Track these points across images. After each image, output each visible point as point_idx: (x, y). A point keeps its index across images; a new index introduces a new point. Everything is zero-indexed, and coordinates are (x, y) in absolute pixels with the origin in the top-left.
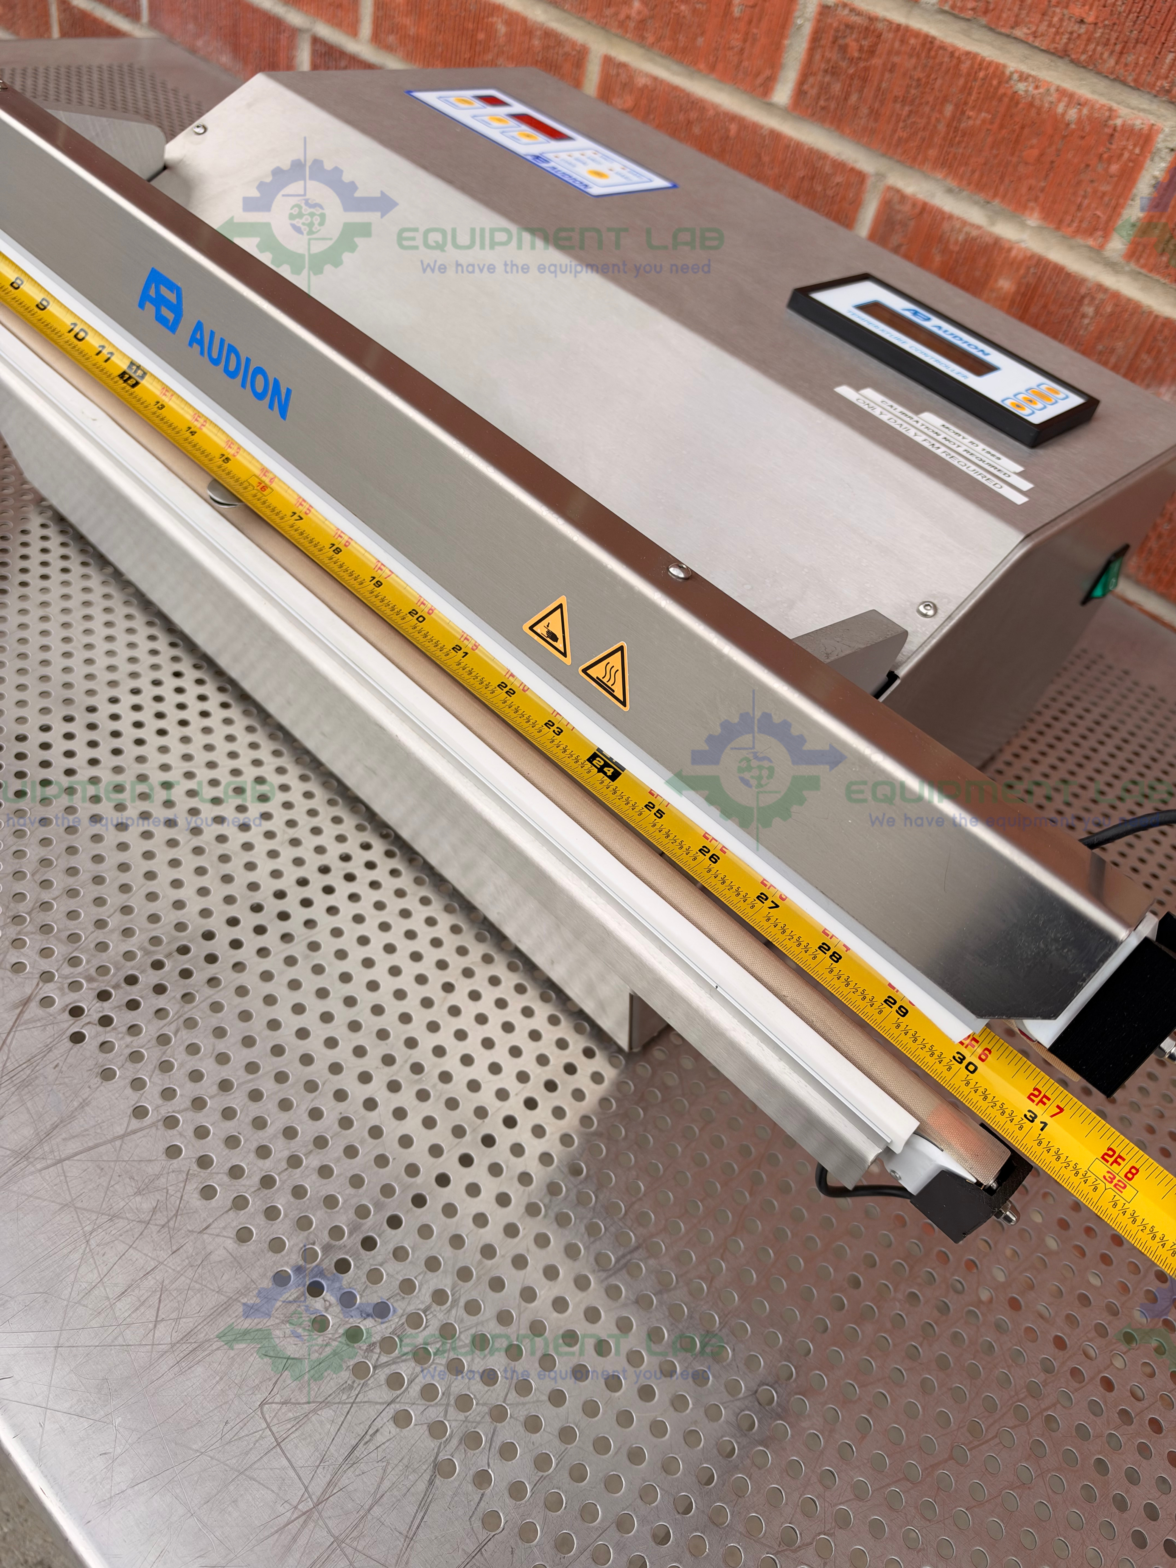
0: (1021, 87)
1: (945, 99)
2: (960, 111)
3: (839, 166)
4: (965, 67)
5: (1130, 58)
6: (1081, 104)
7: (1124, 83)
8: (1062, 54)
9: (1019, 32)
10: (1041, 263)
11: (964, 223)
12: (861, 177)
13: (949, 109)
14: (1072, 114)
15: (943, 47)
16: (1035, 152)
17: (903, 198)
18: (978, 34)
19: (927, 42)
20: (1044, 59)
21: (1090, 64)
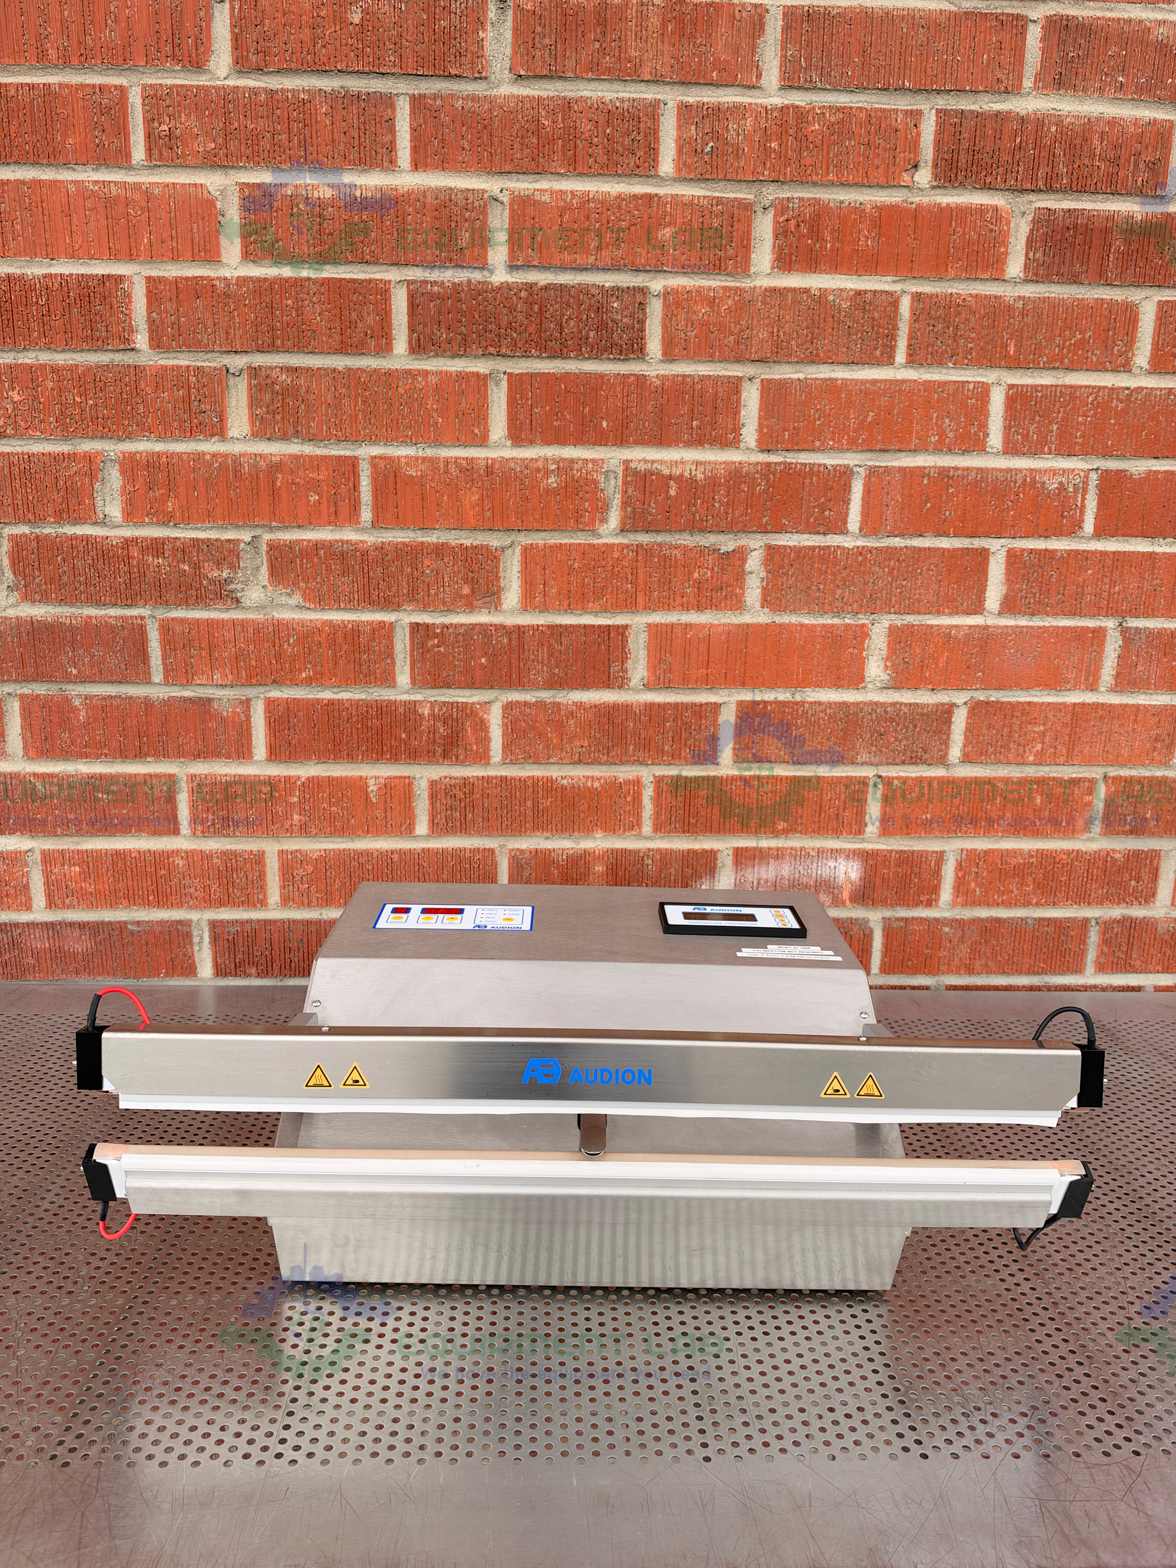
0: (565, 782)
1: (525, 800)
2: (536, 803)
3: (476, 851)
4: (529, 783)
5: (613, 754)
6: (599, 779)
7: (615, 764)
8: (579, 762)
9: (552, 761)
10: (613, 851)
11: (563, 850)
12: (492, 851)
13: (529, 803)
14: (596, 784)
15: (513, 779)
16: (586, 805)
17: (522, 851)
18: (528, 767)
19: (504, 780)
20: (570, 767)
21: (596, 762)
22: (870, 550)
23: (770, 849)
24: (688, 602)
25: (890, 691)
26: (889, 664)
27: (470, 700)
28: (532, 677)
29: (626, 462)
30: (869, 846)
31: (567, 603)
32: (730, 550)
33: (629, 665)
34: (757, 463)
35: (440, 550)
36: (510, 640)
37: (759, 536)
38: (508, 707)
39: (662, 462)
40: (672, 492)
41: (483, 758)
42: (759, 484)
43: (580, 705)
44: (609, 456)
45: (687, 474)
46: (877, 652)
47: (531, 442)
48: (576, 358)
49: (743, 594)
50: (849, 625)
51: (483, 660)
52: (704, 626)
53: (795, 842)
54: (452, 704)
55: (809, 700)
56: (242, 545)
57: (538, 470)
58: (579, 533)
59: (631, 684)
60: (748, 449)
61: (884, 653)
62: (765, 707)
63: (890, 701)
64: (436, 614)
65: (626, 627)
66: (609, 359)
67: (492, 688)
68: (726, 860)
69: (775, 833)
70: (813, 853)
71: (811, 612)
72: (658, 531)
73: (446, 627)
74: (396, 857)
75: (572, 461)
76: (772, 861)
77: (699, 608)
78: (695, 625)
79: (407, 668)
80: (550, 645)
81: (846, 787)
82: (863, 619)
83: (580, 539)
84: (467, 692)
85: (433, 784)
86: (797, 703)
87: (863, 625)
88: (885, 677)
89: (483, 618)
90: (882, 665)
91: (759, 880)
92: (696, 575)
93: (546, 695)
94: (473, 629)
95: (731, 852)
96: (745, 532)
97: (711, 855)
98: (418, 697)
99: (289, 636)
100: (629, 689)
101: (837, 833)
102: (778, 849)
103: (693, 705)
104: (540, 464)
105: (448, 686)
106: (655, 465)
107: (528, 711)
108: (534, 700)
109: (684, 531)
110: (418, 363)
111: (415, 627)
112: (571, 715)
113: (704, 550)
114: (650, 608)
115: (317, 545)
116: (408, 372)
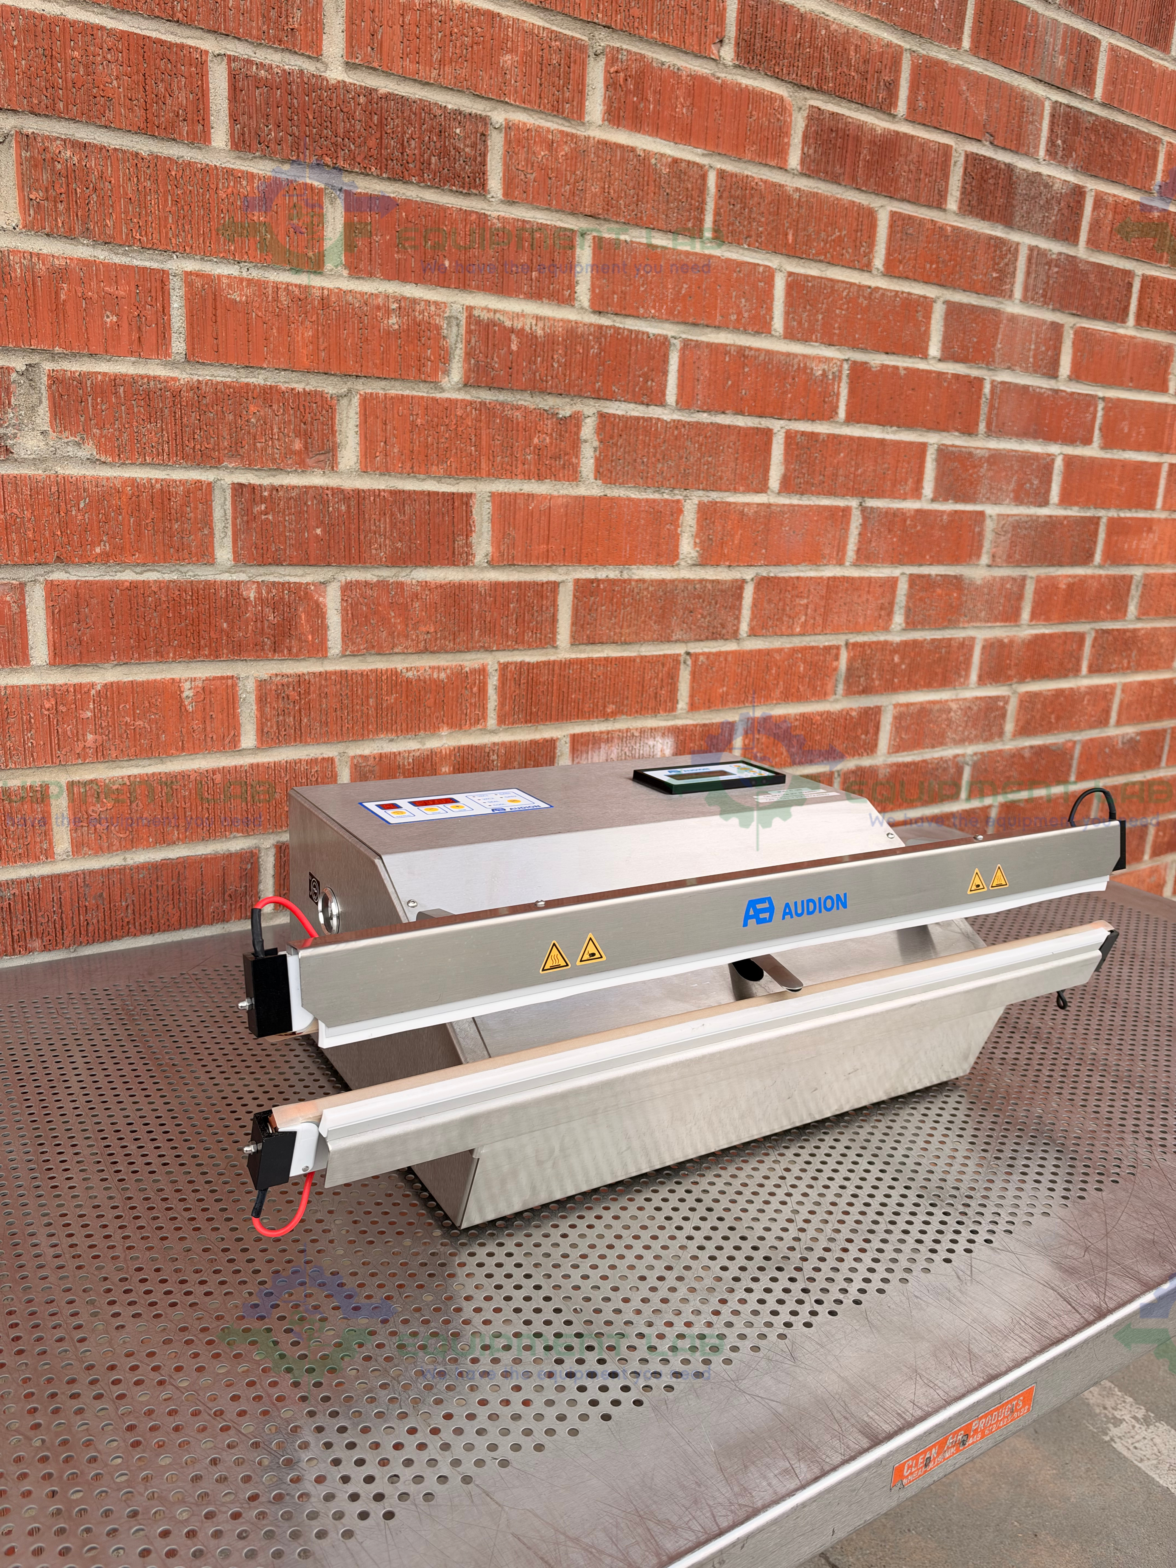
0: (410, 674)
1: (368, 697)
2: (379, 700)
3: (313, 762)
4: (372, 677)
5: (458, 640)
6: (444, 669)
7: (460, 651)
8: (425, 651)
9: (396, 650)
10: (460, 749)
11: (408, 752)
12: (331, 760)
13: (371, 701)
14: (443, 675)
15: (354, 673)
16: (432, 700)
17: (365, 758)
18: (370, 659)
19: (343, 675)
20: (415, 657)
21: (443, 650)
22: (684, 424)
23: (601, 733)
24: (530, 471)
25: (698, 569)
26: (698, 541)
27: (304, 580)
28: (374, 552)
29: (470, 309)
30: (680, 723)
31: (409, 465)
32: (568, 415)
33: (474, 539)
34: (591, 324)
35: (268, 394)
36: (349, 507)
37: (592, 402)
38: (347, 588)
39: (504, 313)
40: (514, 347)
41: (319, 650)
42: (593, 347)
43: (425, 585)
44: (451, 300)
45: (527, 328)
46: (688, 529)
47: (371, 275)
48: (418, 184)
49: (578, 464)
50: (666, 501)
51: (319, 531)
52: (544, 497)
53: (621, 724)
54: (283, 584)
55: (634, 577)
56: (13, 376)
57: (378, 308)
58: (421, 385)
59: (476, 561)
60: (582, 308)
61: (694, 529)
62: (598, 586)
63: (698, 578)
64: (263, 474)
65: (470, 495)
66: (452, 188)
67: (329, 565)
68: (564, 750)
69: (606, 716)
70: (637, 734)
71: (637, 486)
72: (501, 389)
73: (275, 489)
74: (218, 778)
75: (414, 301)
76: (603, 746)
77: (540, 478)
78: (538, 496)
79: (228, 541)
80: (392, 515)
81: (663, 665)
82: (678, 495)
83: (421, 391)
84: (299, 571)
85: (261, 684)
86: (625, 581)
87: (678, 501)
88: (694, 554)
89: (316, 479)
90: (692, 543)
92: (536, 441)
93: (388, 574)
94: (306, 493)
95: (568, 740)
96: (580, 396)
97: (551, 745)
98: (242, 577)
99: (79, 498)
100: (474, 566)
101: (655, 711)
102: (608, 732)
103: (534, 583)
104: (380, 301)
105: (278, 563)
106: (498, 315)
107: (369, 592)
108: (375, 579)
109: (525, 390)
110: (239, 162)
111: (238, 489)
112: (416, 596)
113: (543, 414)
114: (495, 474)
115: (115, 381)
116: (230, 172)
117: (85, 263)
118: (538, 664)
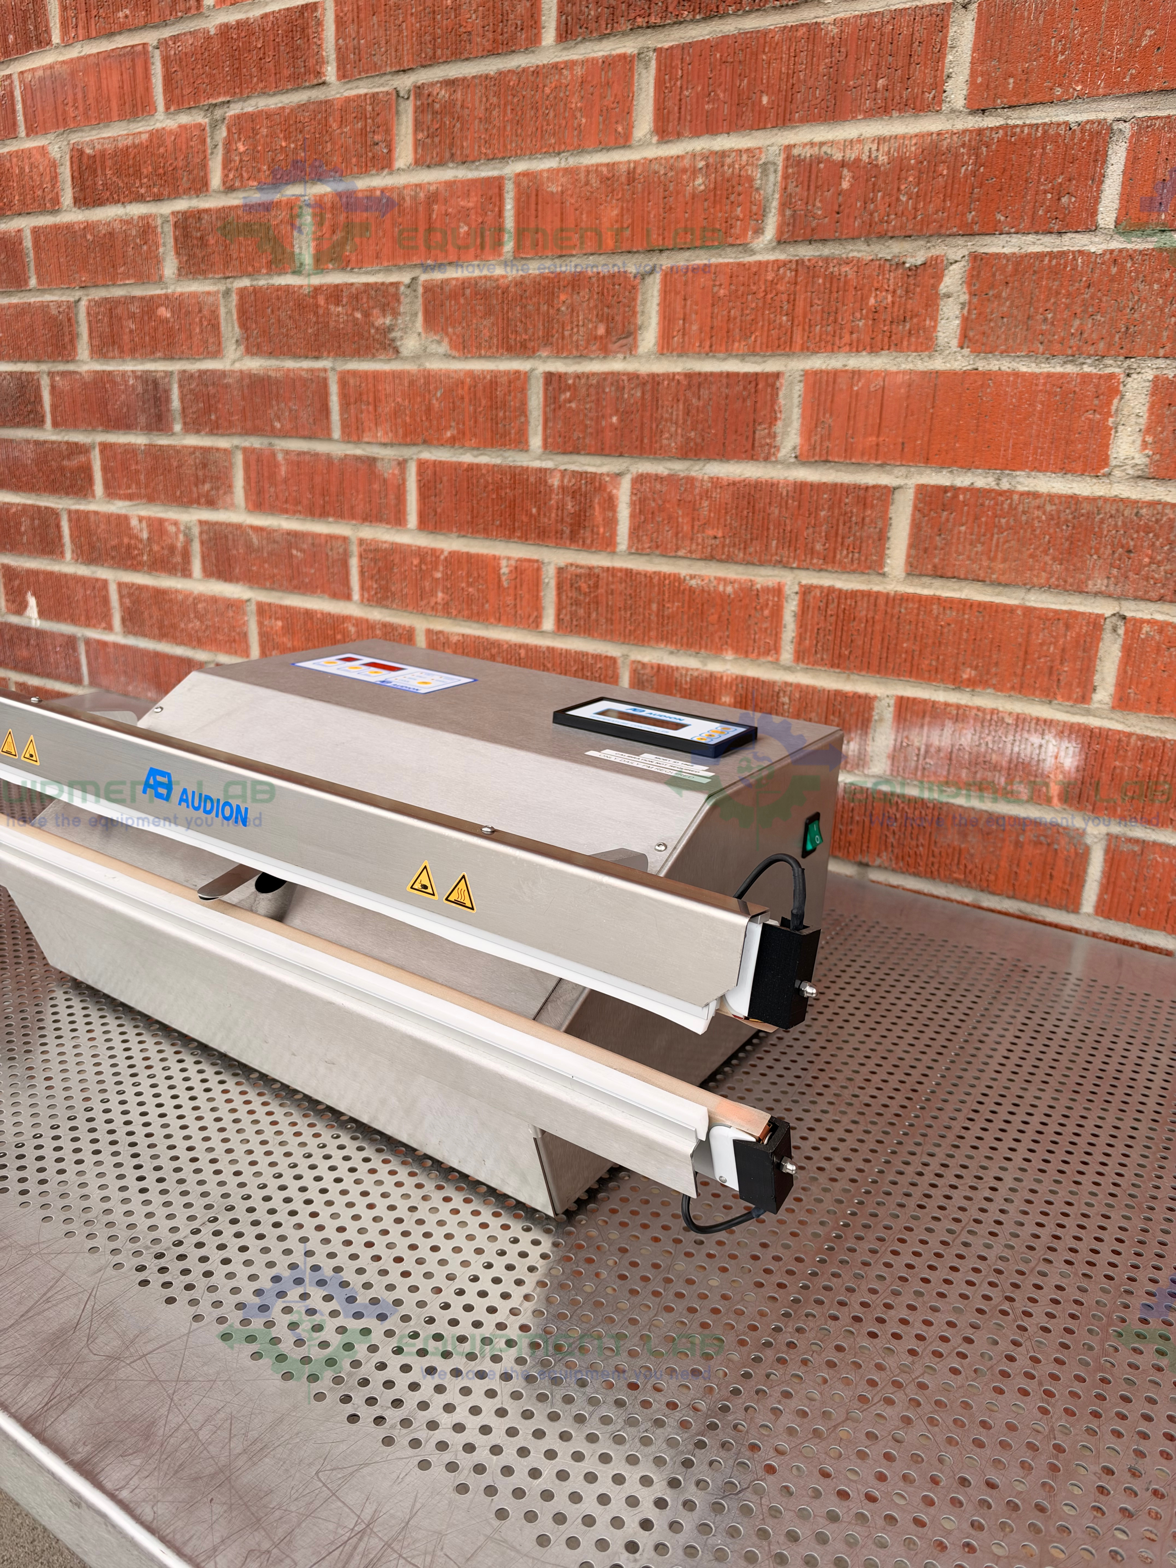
0: (693, 583)
1: (650, 601)
2: (662, 606)
3: (597, 657)
4: (656, 580)
5: (752, 550)
6: (732, 582)
7: (753, 564)
8: (711, 558)
9: (680, 553)
10: (744, 680)
11: (687, 669)
12: (613, 660)
13: (654, 607)
14: (729, 589)
15: (638, 573)
16: (716, 617)
17: (644, 665)
18: (657, 560)
19: (628, 573)
20: (701, 564)
21: (729, 560)
22: (1131, 255)
23: (947, 705)
24: (858, 341)
25: (1150, 484)
26: (1149, 439)
27: (599, 470)
28: (665, 442)
29: (789, 148)
30: (1094, 722)
31: (708, 343)
32: (919, 263)
33: (779, 428)
34: (964, 132)
35: (576, 281)
36: (643, 393)
37: (961, 241)
38: (640, 480)
39: (832, 143)
40: (845, 185)
41: (608, 544)
42: (966, 163)
43: (716, 482)
44: (768, 142)
45: (865, 157)
46: (1133, 419)
47: (679, 135)
48: (735, 14)
49: (935, 327)
50: (1089, 375)
51: (614, 419)
52: (877, 374)
53: (985, 700)
54: (581, 474)
55: (1021, 488)
56: (402, 289)
57: (684, 171)
58: (729, 250)
59: (780, 455)
60: (953, 111)
61: (1143, 421)
62: (955, 496)
63: (1148, 498)
64: (569, 361)
65: (777, 375)
66: (774, 8)
67: (621, 455)
68: (885, 712)
69: (958, 684)
70: (1009, 720)
71: (1031, 354)
72: (824, 241)
73: (578, 376)
75: (723, 154)
76: (949, 724)
77: (874, 349)
78: (865, 372)
79: (540, 428)
80: (686, 401)
81: (1067, 626)
82: (1113, 367)
83: (728, 258)
84: (598, 460)
85: (560, 572)
86: (1002, 493)
87: (1112, 376)
88: (1141, 459)
89: (617, 365)
90: (1139, 442)
91: (928, 746)
92: (872, 301)
93: (679, 467)
94: (605, 379)
95: (892, 702)
96: (940, 235)
97: (865, 703)
98: (548, 464)
99: (437, 389)
100: (777, 462)
101: (1048, 695)
102: (958, 707)
103: (857, 487)
104: (686, 162)
105: (576, 451)
106: (824, 148)
107: (658, 486)
108: (666, 473)
109: (859, 238)
110: (565, 53)
111: (549, 377)
112: (706, 494)
113: (882, 265)
114: (808, 349)
115: (464, 284)
116: (555, 66)
117: (450, 185)
118: (854, 594)
